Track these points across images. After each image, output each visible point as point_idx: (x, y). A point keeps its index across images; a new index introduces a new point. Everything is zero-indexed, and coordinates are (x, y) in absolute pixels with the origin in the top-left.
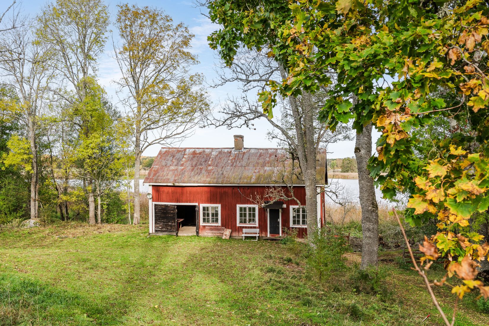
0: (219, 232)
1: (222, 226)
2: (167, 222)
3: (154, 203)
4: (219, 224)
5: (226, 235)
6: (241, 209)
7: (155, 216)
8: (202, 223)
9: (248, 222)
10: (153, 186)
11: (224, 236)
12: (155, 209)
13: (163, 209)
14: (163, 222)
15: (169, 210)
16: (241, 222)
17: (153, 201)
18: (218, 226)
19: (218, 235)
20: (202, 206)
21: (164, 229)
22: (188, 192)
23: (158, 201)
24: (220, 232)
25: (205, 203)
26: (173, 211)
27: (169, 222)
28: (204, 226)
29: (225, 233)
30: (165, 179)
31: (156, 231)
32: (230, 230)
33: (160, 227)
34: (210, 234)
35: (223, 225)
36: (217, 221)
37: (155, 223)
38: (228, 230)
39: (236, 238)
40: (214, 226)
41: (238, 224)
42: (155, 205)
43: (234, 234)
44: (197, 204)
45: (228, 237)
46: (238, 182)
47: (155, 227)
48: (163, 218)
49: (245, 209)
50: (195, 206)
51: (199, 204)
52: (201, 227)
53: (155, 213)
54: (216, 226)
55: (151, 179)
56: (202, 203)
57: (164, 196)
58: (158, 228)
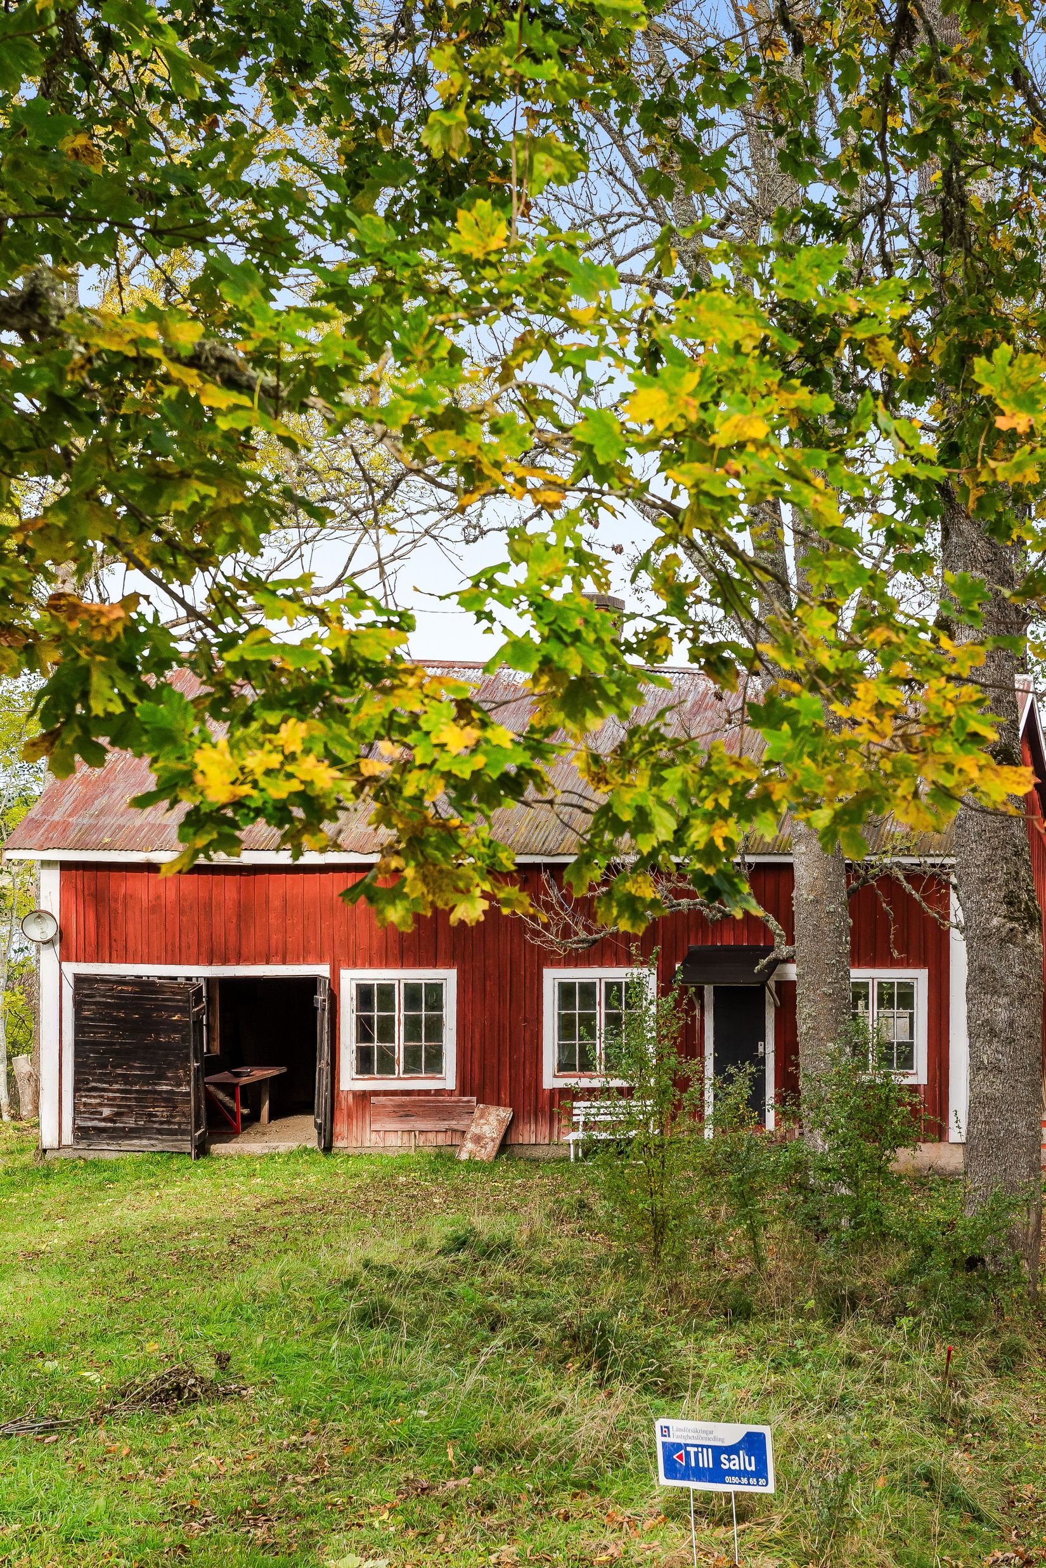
0: (444, 1125)
1: (463, 1094)
2: (146, 1080)
3: (72, 968)
4: (448, 1079)
5: (478, 1139)
6: (566, 991)
7: (78, 1044)
8: (350, 1080)
9: (600, 1067)
10: (65, 866)
11: (470, 1145)
12: (78, 1005)
13: (123, 1003)
14: (126, 1079)
15: (158, 1009)
16: (565, 1066)
17: (65, 957)
18: (438, 1092)
19: (441, 1139)
20: (350, 980)
21: (130, 1122)
22: (276, 903)
23: (98, 958)
24: (453, 1124)
25: (370, 963)
26: (184, 1011)
27: (160, 1077)
28: (363, 1097)
29: (474, 1130)
30: (140, 829)
31: (81, 1133)
32: (506, 1113)
33: (106, 1112)
34: (394, 1140)
35: (465, 1085)
36: (434, 1062)
37: (76, 1090)
38: (493, 1109)
39: (538, 1153)
40: (420, 1093)
41: (551, 1080)
42: (79, 980)
43: (527, 1135)
44: (322, 970)
45: (487, 1152)
46: (551, 845)
47: (76, 1111)
48: (125, 1055)
49: (588, 990)
50: (311, 983)
51: (335, 973)
52: (345, 1102)
53: (79, 1029)
54: (427, 1093)
55: (54, 826)
56: (354, 965)
57: (133, 927)
58: (94, 1113)
